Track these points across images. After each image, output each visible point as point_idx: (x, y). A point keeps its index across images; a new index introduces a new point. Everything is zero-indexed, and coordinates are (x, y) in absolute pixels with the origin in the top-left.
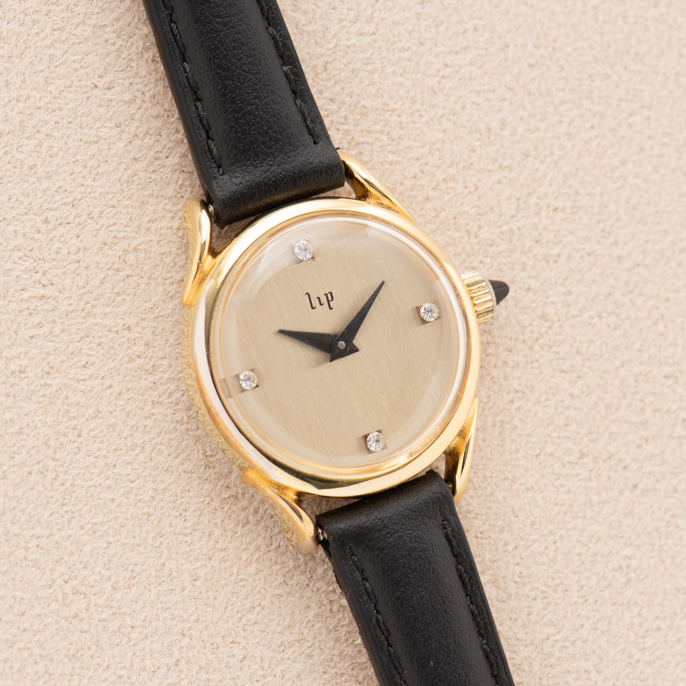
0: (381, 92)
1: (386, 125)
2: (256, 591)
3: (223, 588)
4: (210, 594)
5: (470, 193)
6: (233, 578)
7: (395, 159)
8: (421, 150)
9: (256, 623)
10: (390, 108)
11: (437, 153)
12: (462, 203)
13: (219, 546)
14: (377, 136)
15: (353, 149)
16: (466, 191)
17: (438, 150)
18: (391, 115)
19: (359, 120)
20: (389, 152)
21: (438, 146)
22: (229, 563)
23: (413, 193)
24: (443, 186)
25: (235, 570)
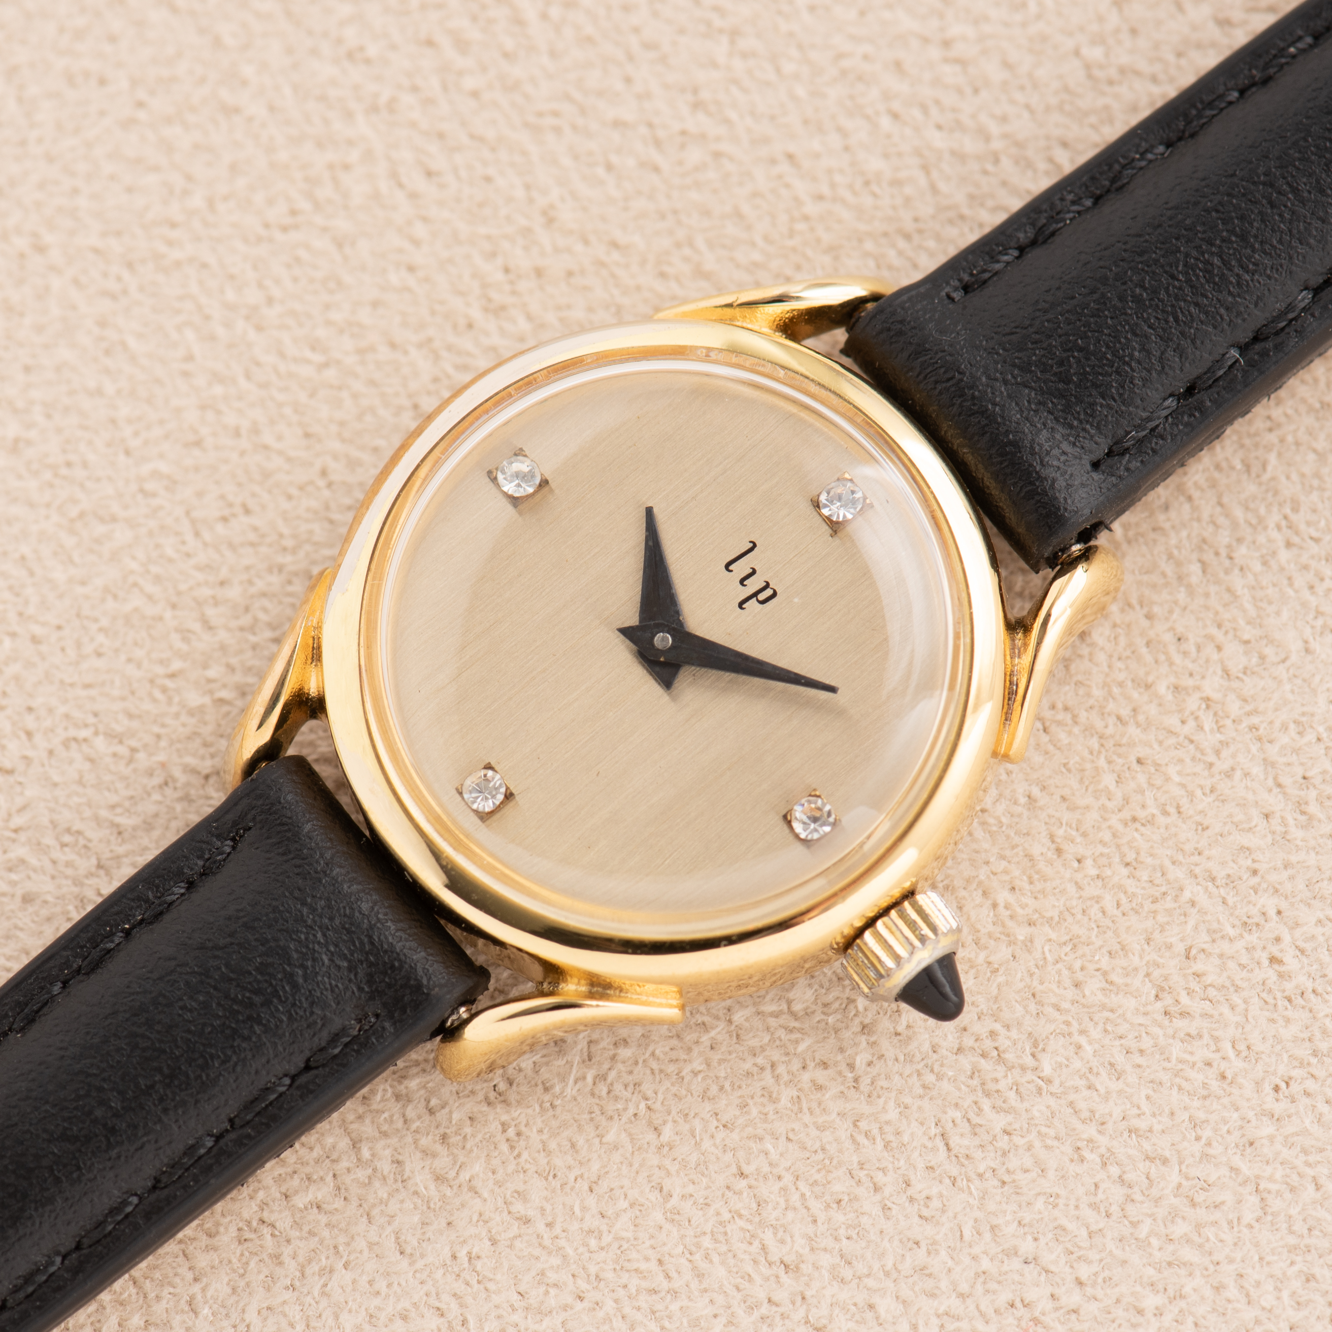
0: (1316, 483)
1: (1254, 527)
2: (156, 729)
3: (129, 660)
4: (101, 638)
5: (1211, 765)
6: (160, 670)
7: (1194, 580)
8: (1242, 622)
9: (91, 760)
10: (1293, 517)
11: (1255, 660)
12: (1181, 761)
13: (210, 612)
14: (1221, 520)
16: (1211, 758)
17: (1262, 658)
18: (1279, 528)
19: (1232, 468)
20: (1200, 561)
21: (1269, 651)
22: (184, 647)
23: (1144, 650)
24: (1193, 703)
25: (177, 665)
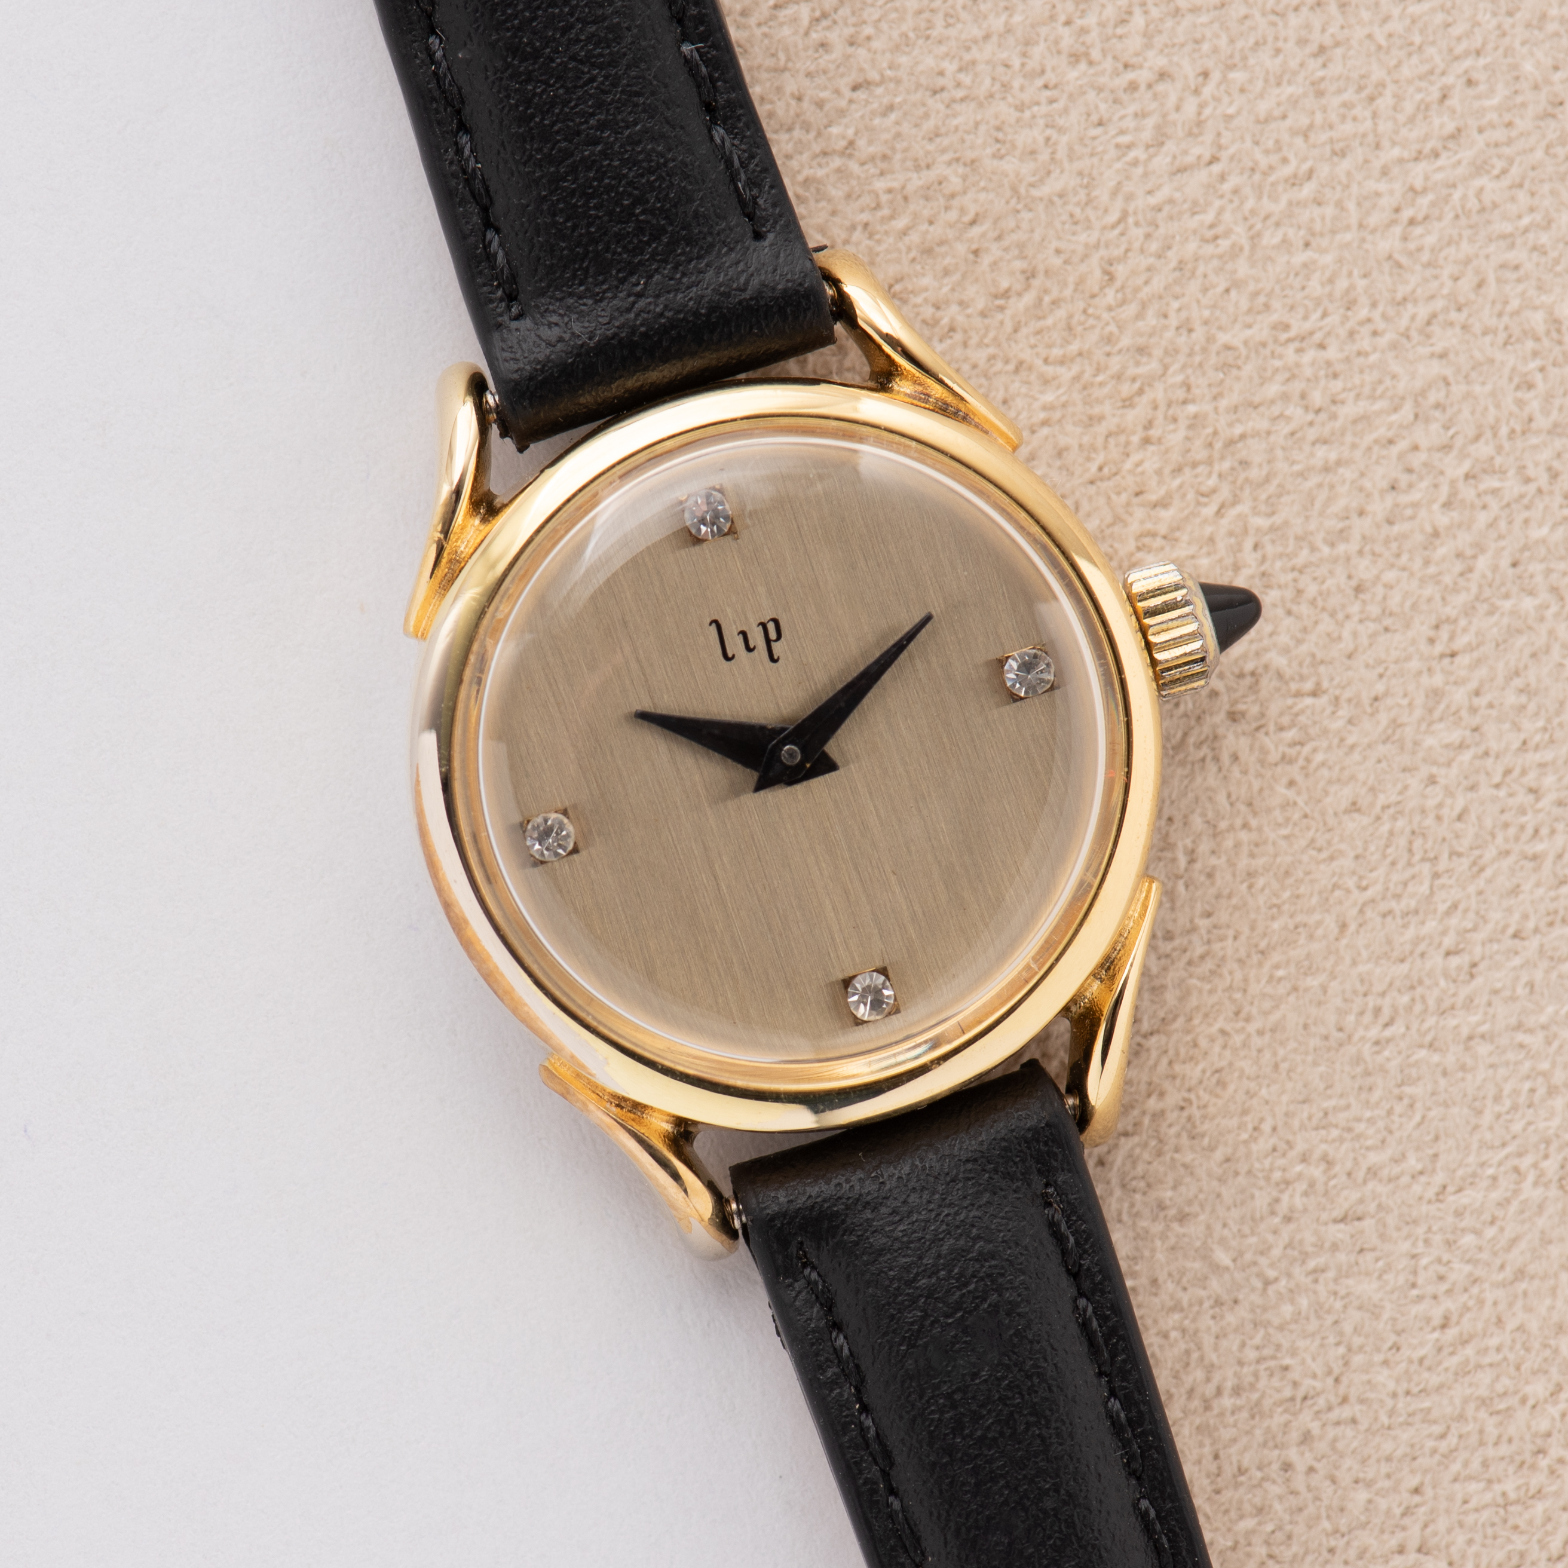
0: (1262, 299)
1: (1293, 377)
5: (1540, 491)
7: (1333, 456)
8: (1394, 417)
10: (1292, 333)
11: (1437, 414)
12: (1526, 522)
14: (1276, 410)
15: (1222, 458)
16: (1532, 488)
17: (1437, 406)
18: (1299, 351)
19: (1222, 382)
20: (1314, 444)
21: (1433, 397)
23: (1396, 529)
24: (1468, 492)
